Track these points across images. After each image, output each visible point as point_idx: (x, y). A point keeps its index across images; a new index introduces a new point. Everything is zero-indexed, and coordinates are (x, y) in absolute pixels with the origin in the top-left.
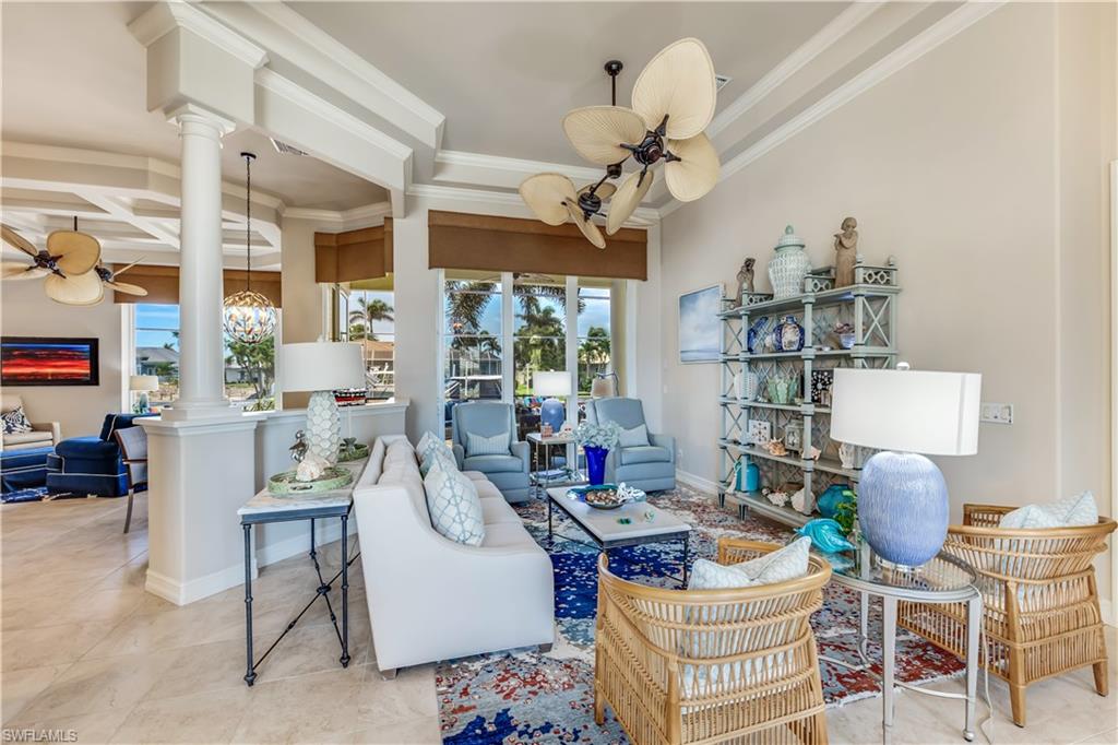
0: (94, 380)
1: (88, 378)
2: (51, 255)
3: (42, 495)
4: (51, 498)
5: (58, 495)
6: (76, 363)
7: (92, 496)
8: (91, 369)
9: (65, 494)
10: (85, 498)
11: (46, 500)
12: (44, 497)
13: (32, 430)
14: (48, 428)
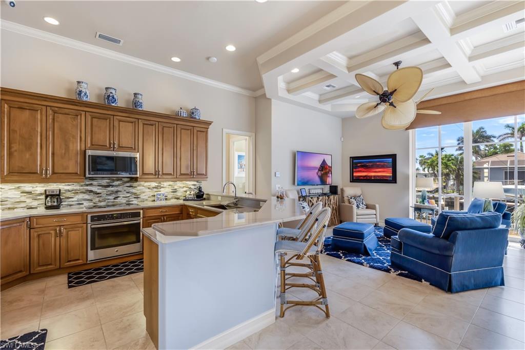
0: (394, 180)
1: (391, 179)
2: (389, 92)
3: (389, 267)
4: (396, 273)
5: (400, 272)
6: (385, 170)
7: (426, 282)
8: (393, 174)
9: (404, 272)
10: (420, 282)
11: (393, 274)
12: (391, 270)
13: (366, 208)
14: (373, 207)
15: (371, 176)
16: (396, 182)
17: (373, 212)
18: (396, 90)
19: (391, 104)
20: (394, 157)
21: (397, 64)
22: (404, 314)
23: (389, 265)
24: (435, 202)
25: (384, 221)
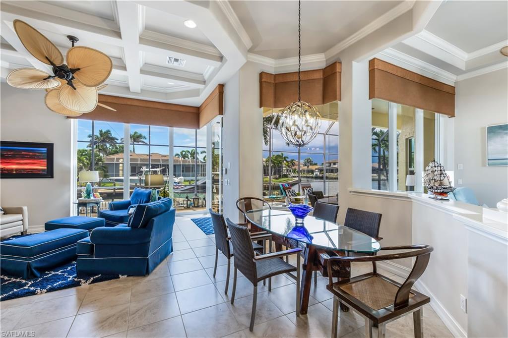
0: (49, 173)
1: (46, 173)
2: (69, 67)
3: (76, 280)
4: (88, 282)
5: (92, 278)
6: (35, 162)
7: (123, 276)
8: (47, 166)
9: (97, 277)
10: (118, 279)
11: (85, 285)
12: (80, 281)
13: (4, 214)
14: (19, 211)
15: (12, 170)
16: (52, 177)
17: (20, 217)
18: (79, 69)
19: (70, 83)
20: (50, 147)
21: (72, 39)
22: (125, 322)
23: (75, 277)
24: (99, 195)
25: (44, 225)
